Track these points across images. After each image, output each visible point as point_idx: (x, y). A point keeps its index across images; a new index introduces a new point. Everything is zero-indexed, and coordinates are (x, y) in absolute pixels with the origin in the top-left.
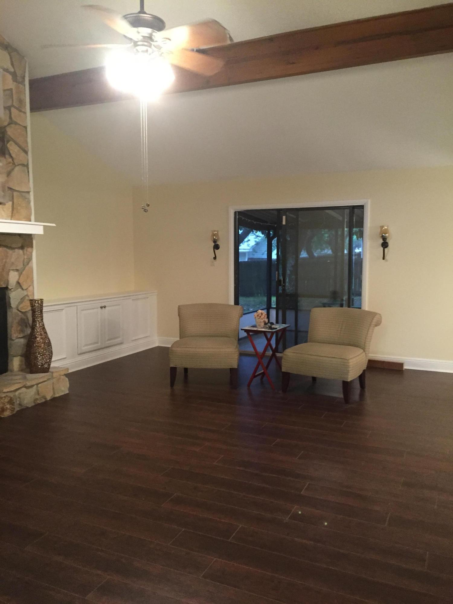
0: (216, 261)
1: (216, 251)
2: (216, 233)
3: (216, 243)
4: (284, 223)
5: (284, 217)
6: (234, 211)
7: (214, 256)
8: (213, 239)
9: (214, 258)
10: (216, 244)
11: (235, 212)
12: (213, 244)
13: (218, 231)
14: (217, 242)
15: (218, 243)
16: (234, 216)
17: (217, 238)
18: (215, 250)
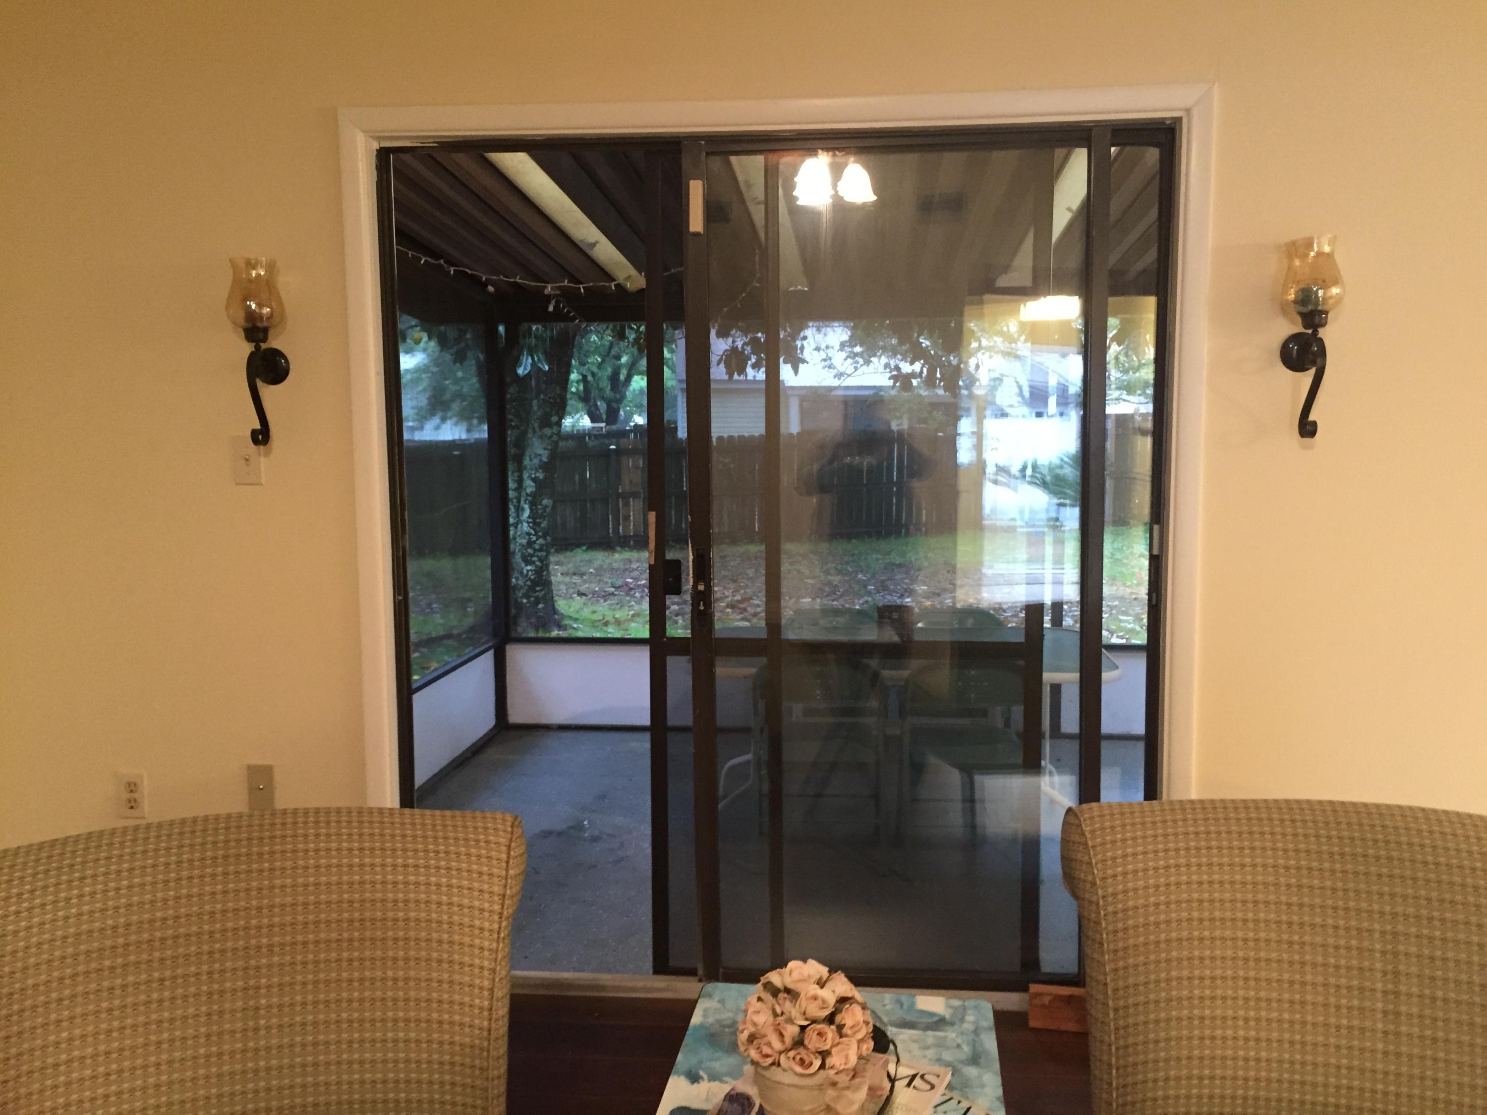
0: (267, 454)
1: (268, 392)
2: (259, 275)
3: (265, 340)
4: (696, 222)
5: (696, 191)
6: (376, 146)
7: (258, 426)
8: (241, 316)
9: (254, 433)
10: (264, 346)
11: (383, 155)
12: (246, 349)
13: (271, 267)
14: (271, 333)
15: (275, 343)
16: (375, 179)
17: (266, 310)
18: (260, 384)
